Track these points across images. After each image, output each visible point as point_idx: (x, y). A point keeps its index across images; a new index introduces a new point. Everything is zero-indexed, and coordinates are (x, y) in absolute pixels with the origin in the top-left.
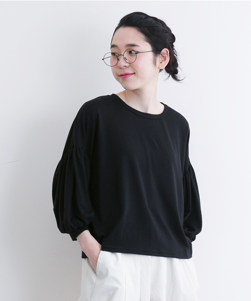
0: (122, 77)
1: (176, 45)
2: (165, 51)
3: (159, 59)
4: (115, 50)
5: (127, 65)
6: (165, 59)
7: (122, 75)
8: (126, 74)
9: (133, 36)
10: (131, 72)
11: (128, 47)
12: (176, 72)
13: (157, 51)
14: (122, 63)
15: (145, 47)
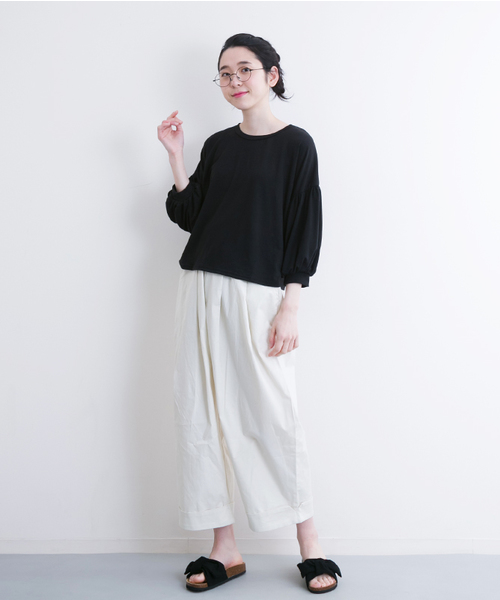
0: (235, 96)
1: (281, 63)
2: (274, 68)
3: (270, 77)
4: (225, 71)
5: (241, 83)
6: (274, 77)
7: (235, 95)
8: (241, 94)
9: (243, 54)
10: (245, 90)
11: (241, 65)
12: (283, 91)
13: (267, 69)
14: (236, 82)
15: (256, 64)
